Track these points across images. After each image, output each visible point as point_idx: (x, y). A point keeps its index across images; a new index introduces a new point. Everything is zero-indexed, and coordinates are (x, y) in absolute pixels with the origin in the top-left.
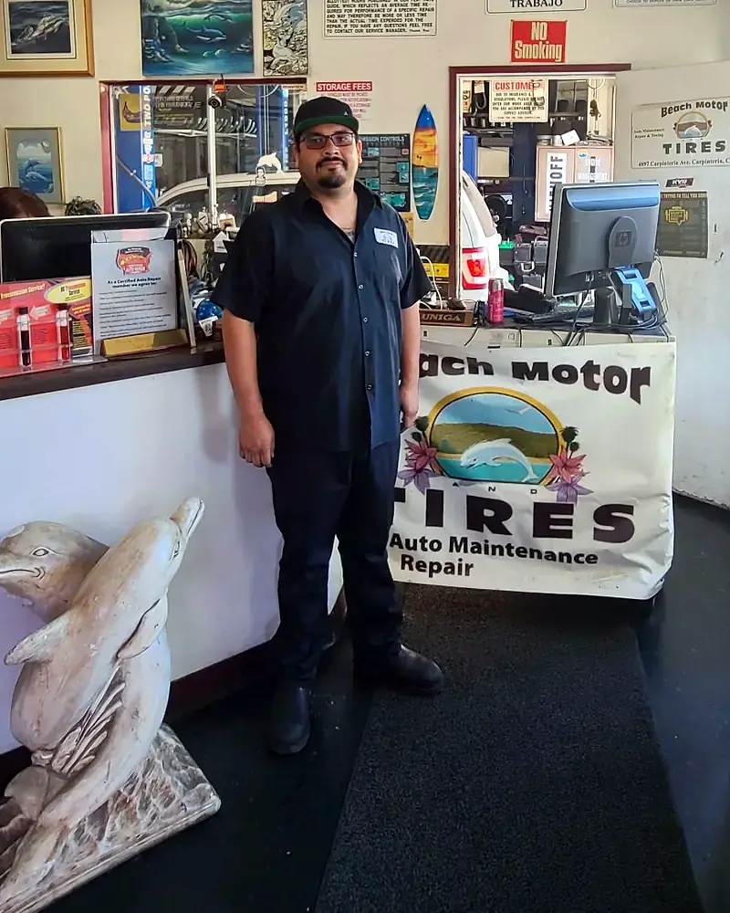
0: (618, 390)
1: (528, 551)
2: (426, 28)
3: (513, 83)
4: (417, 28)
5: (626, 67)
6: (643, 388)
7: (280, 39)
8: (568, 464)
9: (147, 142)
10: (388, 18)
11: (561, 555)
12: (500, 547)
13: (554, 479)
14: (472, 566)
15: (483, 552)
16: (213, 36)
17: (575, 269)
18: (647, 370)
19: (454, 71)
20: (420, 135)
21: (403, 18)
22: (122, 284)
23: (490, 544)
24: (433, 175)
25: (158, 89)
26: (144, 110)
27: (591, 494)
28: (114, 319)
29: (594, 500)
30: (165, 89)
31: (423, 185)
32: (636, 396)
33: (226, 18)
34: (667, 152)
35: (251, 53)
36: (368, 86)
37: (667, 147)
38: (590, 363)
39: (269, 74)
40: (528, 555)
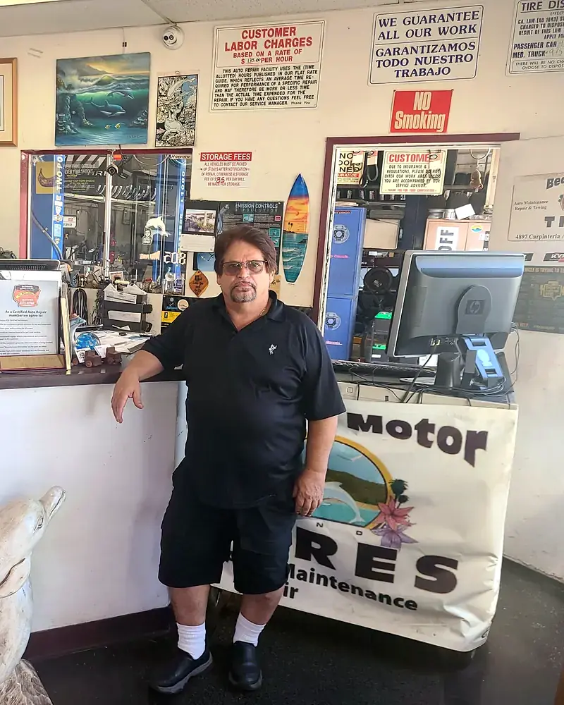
0: (453, 450)
1: (350, 587)
2: (308, 100)
3: (408, 155)
4: (299, 101)
5: (515, 137)
6: (478, 452)
7: (172, 113)
8: (396, 513)
9: (58, 203)
10: (272, 92)
11: (381, 597)
12: (323, 576)
13: (380, 524)
14: (297, 590)
15: (308, 579)
16: (114, 111)
17: (418, 332)
18: (484, 435)
19: (331, 142)
20: (293, 203)
21: (286, 91)
22: (16, 314)
23: (316, 573)
24: (303, 242)
25: (75, 159)
26: (57, 176)
27: (415, 544)
28: (8, 341)
29: (419, 550)
30: (82, 158)
31: (292, 250)
32: (470, 458)
33: (126, 94)
34: (549, 225)
35: (146, 126)
36: (247, 156)
37: (549, 220)
38: (425, 422)
39: (160, 145)
40: (350, 590)
